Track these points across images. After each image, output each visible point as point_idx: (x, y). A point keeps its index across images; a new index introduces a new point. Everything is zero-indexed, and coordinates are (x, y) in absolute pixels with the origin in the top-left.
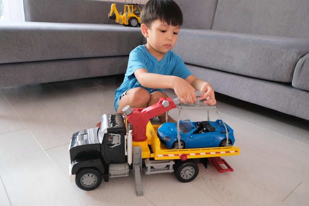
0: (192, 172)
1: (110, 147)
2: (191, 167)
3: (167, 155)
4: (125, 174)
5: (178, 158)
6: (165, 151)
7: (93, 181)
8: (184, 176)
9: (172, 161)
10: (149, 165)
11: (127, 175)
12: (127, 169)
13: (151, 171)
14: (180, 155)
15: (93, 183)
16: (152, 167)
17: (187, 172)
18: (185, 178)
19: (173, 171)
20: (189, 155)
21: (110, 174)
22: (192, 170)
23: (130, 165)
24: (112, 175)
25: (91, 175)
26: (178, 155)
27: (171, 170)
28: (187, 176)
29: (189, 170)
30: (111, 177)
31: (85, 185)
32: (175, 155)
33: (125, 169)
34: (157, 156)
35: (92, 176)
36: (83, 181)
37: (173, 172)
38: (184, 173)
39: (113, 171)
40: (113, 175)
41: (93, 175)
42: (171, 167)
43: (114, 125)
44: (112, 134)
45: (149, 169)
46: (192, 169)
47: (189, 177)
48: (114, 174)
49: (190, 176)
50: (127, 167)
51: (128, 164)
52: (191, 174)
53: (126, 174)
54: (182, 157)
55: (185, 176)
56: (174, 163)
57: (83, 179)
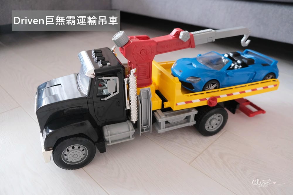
0: (219, 120)
1: (102, 99)
2: (218, 115)
3: (191, 102)
4: (129, 137)
5: (205, 103)
6: (188, 96)
7: (82, 154)
8: (208, 128)
9: (193, 110)
10: (162, 119)
11: (131, 139)
12: (132, 130)
13: (166, 128)
14: (208, 99)
15: (83, 156)
16: (167, 122)
17: (214, 122)
18: (210, 130)
19: (194, 123)
20: (219, 97)
21: (107, 140)
22: (219, 118)
23: (135, 123)
24: (110, 142)
25: (76, 147)
26: (205, 99)
27: (192, 123)
28: (212, 127)
29: (215, 119)
30: (108, 145)
31: (71, 162)
32: (201, 100)
33: (130, 131)
34: (177, 105)
35: (79, 148)
36: (66, 157)
37: (194, 125)
38: (208, 124)
39: (111, 135)
40: (112, 141)
41: (80, 145)
42: (192, 118)
43: (104, 64)
44: (103, 78)
45: (163, 125)
46: (219, 116)
47: (216, 128)
48: (113, 139)
49: (216, 126)
50: (131, 127)
51: (132, 122)
52: (218, 124)
53: (131, 137)
54: (211, 101)
55: (210, 128)
56: (196, 112)
57: (66, 155)
